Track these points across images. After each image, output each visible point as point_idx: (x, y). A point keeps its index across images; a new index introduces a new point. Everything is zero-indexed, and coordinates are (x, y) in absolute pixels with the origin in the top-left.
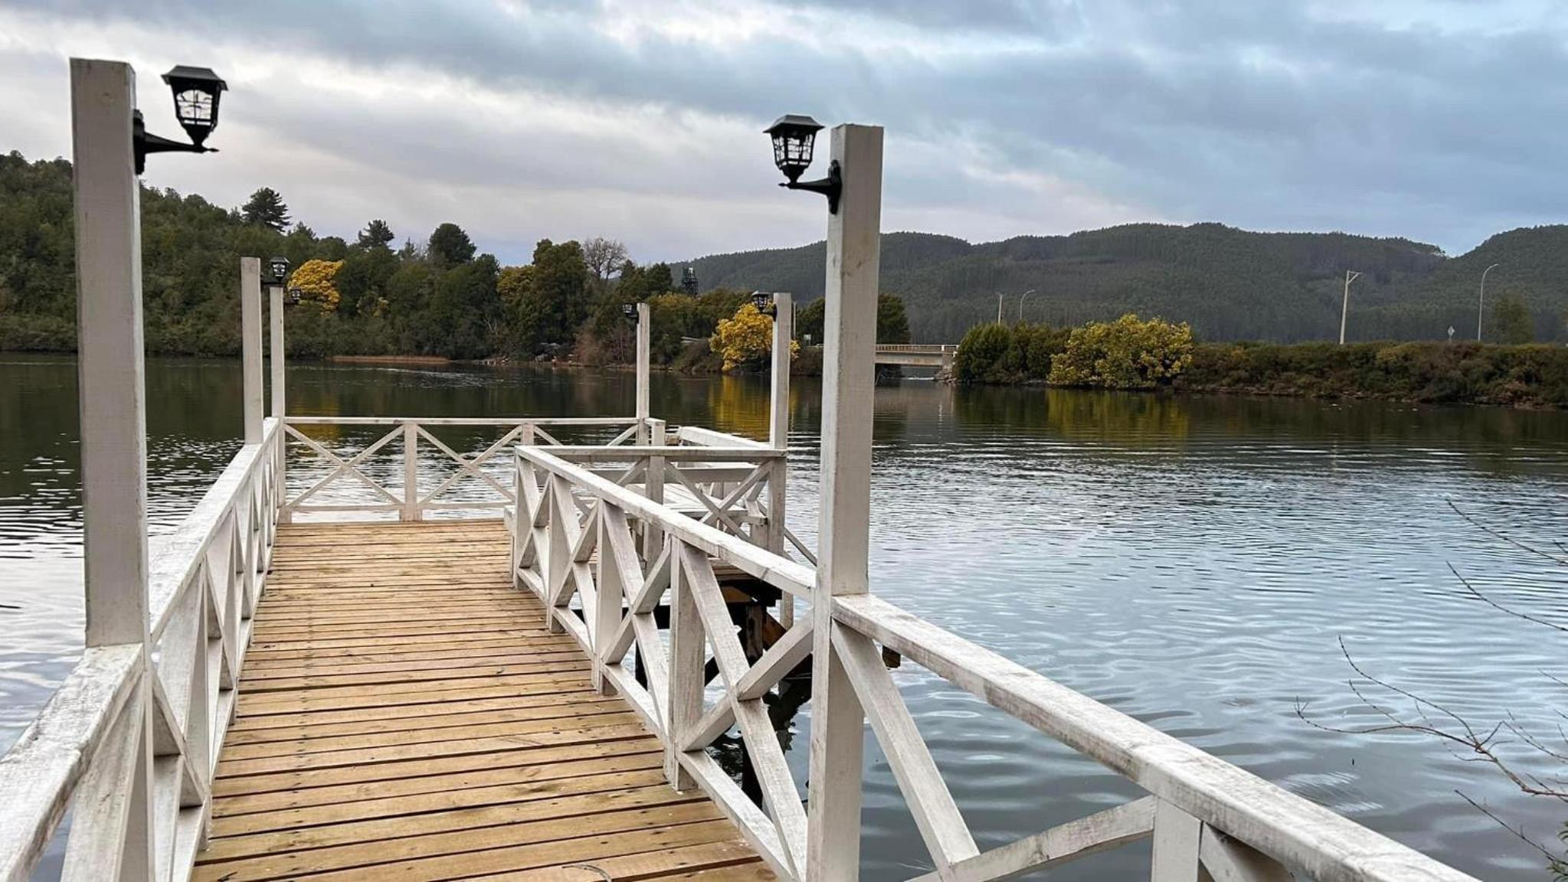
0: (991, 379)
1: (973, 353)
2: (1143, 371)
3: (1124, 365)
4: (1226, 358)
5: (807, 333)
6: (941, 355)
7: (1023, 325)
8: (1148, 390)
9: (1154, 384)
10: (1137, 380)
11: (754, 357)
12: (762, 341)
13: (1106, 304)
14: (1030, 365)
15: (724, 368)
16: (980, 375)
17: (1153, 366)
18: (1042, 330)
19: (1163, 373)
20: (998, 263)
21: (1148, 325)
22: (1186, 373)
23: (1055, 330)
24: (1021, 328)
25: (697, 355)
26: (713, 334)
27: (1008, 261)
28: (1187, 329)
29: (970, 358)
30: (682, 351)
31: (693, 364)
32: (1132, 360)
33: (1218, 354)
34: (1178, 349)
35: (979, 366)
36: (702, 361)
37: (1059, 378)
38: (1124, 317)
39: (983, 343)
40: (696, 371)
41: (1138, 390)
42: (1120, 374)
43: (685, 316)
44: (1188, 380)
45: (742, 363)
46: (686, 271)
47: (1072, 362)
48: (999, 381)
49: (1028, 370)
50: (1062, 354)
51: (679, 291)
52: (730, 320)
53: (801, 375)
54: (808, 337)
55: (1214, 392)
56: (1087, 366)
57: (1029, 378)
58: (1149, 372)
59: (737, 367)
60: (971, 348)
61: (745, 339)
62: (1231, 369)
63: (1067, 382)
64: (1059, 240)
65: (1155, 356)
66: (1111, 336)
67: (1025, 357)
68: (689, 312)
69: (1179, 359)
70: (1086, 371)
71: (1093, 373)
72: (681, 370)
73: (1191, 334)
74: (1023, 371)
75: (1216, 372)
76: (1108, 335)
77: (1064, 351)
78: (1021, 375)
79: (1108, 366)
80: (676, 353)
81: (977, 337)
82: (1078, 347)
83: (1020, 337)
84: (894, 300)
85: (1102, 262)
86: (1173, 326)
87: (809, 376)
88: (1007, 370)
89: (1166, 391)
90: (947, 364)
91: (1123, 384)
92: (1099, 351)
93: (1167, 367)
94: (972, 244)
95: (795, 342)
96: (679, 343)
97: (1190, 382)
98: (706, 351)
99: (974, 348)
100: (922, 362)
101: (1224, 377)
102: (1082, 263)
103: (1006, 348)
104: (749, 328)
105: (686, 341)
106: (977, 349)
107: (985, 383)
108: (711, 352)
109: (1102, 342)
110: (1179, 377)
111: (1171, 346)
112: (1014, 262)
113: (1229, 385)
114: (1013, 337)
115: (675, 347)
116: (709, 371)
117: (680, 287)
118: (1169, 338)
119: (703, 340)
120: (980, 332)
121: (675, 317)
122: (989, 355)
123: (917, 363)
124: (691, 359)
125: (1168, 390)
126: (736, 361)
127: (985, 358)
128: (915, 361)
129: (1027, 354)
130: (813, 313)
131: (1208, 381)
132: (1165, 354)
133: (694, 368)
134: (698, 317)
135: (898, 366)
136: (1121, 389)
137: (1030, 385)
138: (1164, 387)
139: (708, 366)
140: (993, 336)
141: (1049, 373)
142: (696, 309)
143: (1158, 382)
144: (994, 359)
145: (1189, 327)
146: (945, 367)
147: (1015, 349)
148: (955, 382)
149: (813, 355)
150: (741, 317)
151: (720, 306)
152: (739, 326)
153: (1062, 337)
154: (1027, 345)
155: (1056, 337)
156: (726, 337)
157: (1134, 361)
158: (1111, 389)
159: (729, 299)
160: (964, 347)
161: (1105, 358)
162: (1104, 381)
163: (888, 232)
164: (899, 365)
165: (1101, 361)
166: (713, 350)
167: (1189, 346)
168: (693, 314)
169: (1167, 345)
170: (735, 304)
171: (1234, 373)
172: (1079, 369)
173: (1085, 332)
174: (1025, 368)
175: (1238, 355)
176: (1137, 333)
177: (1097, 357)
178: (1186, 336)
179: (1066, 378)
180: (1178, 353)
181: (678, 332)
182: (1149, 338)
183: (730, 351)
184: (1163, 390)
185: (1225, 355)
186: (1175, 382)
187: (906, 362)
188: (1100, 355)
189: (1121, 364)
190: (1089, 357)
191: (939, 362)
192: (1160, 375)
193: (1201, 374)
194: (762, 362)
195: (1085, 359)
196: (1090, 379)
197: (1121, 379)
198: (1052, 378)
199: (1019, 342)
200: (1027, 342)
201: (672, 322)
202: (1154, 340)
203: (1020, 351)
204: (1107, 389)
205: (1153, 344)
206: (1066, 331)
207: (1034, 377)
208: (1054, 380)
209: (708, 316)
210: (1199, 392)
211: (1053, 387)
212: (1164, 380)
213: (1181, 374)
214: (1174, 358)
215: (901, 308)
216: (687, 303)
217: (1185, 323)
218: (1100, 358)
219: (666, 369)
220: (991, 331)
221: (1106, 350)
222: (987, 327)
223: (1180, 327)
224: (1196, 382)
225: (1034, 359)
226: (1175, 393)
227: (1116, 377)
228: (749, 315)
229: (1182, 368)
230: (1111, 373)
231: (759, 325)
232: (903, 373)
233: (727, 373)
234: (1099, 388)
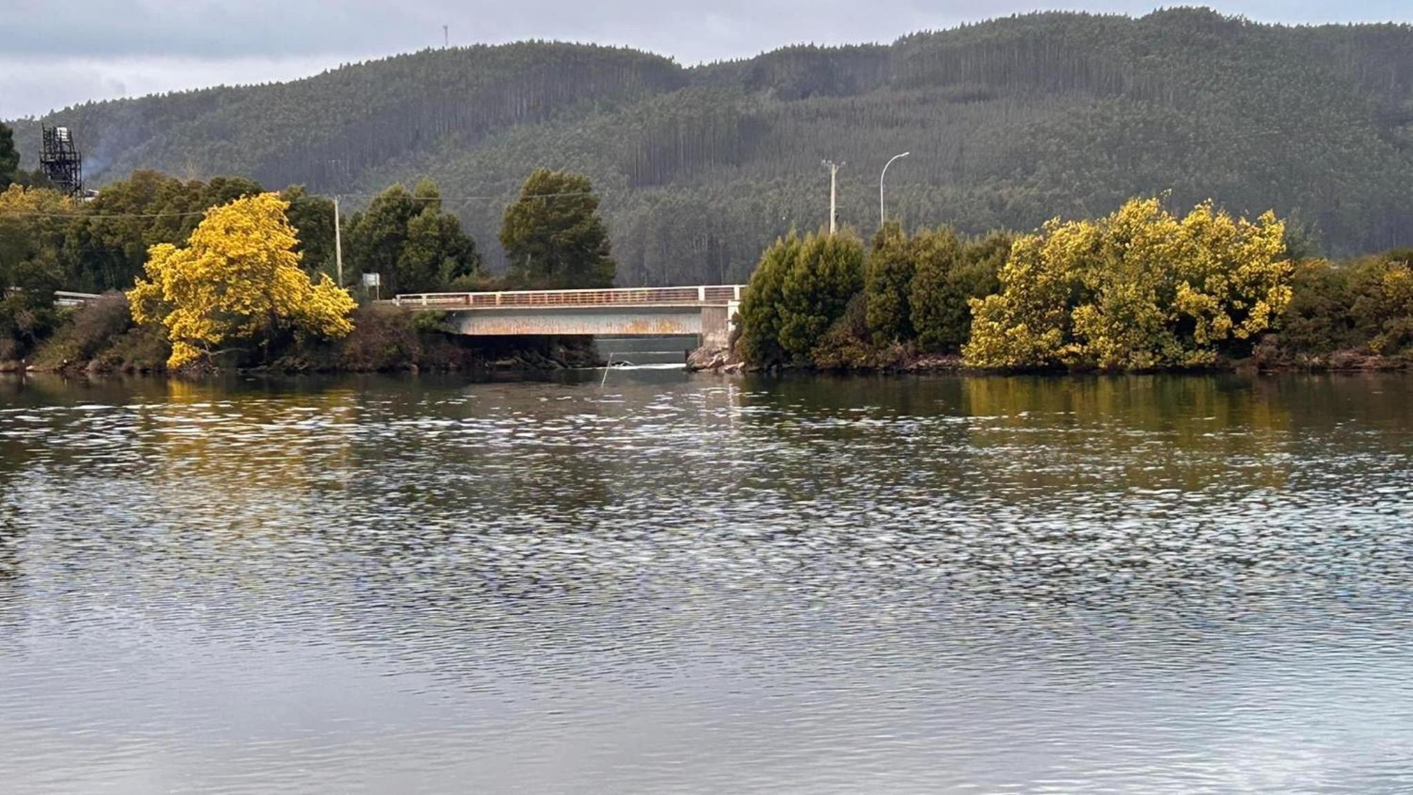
0: (830, 359)
1: (781, 300)
2: (1183, 326)
3: (1141, 316)
4: (1372, 290)
5: (368, 272)
6: (697, 310)
7: (894, 231)
8: (1199, 371)
9: (1212, 356)
10: (1173, 348)
11: (246, 330)
12: (266, 293)
13: (987, 188)
14: (918, 326)
15: (173, 361)
16: (804, 351)
17: (1208, 315)
18: (939, 244)
19: (1229, 331)
20: (747, 107)
21: (1188, 222)
22: (1284, 327)
23: (970, 245)
24: (891, 240)
25: (99, 332)
26: (137, 280)
27: (766, 101)
28: (1279, 228)
29: (776, 315)
30: (59, 325)
31: (87, 354)
32: (1158, 304)
33: (1352, 284)
34: (1261, 274)
35: (799, 331)
36: (111, 345)
37: (992, 353)
38: (1130, 206)
39: (805, 277)
40: (99, 371)
41: (1177, 371)
42: (1134, 336)
43: (59, 241)
44: (1288, 343)
45: (214, 347)
46: (50, 136)
47: (1018, 314)
48: (848, 363)
49: (914, 335)
50: (995, 297)
51: (38, 180)
52: (182, 247)
53: (361, 371)
54: (373, 279)
55: (1349, 368)
56: (1055, 322)
57: (916, 355)
58: (1199, 329)
59: (203, 358)
60: (777, 290)
61: (221, 289)
62: (1388, 314)
63: (1011, 361)
64: (870, 54)
65: (1210, 293)
66: (1104, 251)
67: (904, 306)
68: (68, 231)
69: (1263, 297)
70: (1053, 334)
71: (1068, 338)
72: (61, 371)
73: (1285, 240)
74: (901, 340)
75: (1351, 323)
76: (1096, 247)
77: (997, 289)
78: (899, 348)
79: (1104, 320)
80: (44, 330)
81: (790, 264)
82: (1030, 278)
83: (893, 260)
84: (574, 185)
85: (967, 98)
86: (1243, 222)
87: (382, 371)
88: (863, 338)
89: (1238, 370)
90: (713, 328)
91: (1142, 359)
92: (1078, 285)
93: (1239, 316)
94: (685, 66)
95: (344, 292)
96: (49, 305)
97: (1294, 349)
98: (122, 323)
99: (785, 292)
100: (653, 327)
101: (1371, 334)
102: (924, 101)
103: (857, 287)
104: (231, 261)
105: (67, 302)
106: (792, 291)
107: (812, 370)
108: (133, 324)
109: (1083, 264)
110: (1268, 337)
111: (1245, 267)
112: (782, 104)
113: (1384, 351)
114: (872, 262)
115: (42, 318)
116: (130, 371)
117: (38, 173)
118: (1238, 249)
119: (112, 297)
120: (796, 253)
121: (36, 244)
122: (819, 305)
123: (641, 332)
124: (82, 341)
125: (1244, 369)
126: (198, 343)
127: (811, 311)
128: (636, 324)
129: (910, 298)
130: (379, 221)
131: (1335, 344)
132: (1231, 287)
133: (92, 365)
134: (93, 242)
135: (587, 340)
136: (1138, 372)
137: (919, 371)
138: (1234, 363)
139: (129, 356)
140: (827, 259)
141: (966, 341)
142: (87, 223)
143: (1220, 352)
144: (833, 313)
145: (1281, 223)
146: (710, 338)
147: (882, 289)
148: (743, 369)
149: (388, 323)
150: (212, 237)
151: (147, 214)
152: (205, 259)
153: (987, 257)
154: (907, 279)
155: (974, 259)
156: (175, 287)
157: (1162, 305)
158: (1114, 371)
159: (168, 197)
160: (760, 289)
161: (1096, 303)
162: (1096, 355)
163: (499, 43)
164: (590, 337)
165: (1087, 310)
166: (138, 318)
167: (1286, 265)
168: (79, 236)
169: (1235, 266)
170: (183, 207)
171: (1394, 323)
172: (1035, 329)
173: (1040, 244)
174: (905, 330)
175: (1399, 282)
176: (1162, 241)
177: (1073, 302)
178: (1276, 243)
179: (1006, 351)
180: (1258, 282)
181: (48, 280)
182: (1193, 252)
183: (185, 320)
184: (1232, 371)
185: (1370, 284)
186: (1261, 351)
187: (615, 330)
188: (1081, 294)
189: (1133, 314)
190: (1056, 303)
191: (691, 326)
192: (1224, 336)
193: (1316, 330)
194: (265, 342)
195: (1046, 306)
196: (1063, 351)
197: (1136, 349)
198: (974, 352)
199: (889, 271)
200: (909, 270)
201: (31, 257)
202: (1204, 256)
203: (893, 295)
204: (1104, 372)
205: (1204, 265)
206: (995, 242)
207: (930, 352)
208: (980, 356)
209: (118, 239)
210: (1316, 370)
211: (976, 373)
212: (1231, 347)
213: (1270, 331)
214: (1252, 294)
215: (591, 205)
216: (63, 211)
217: (1270, 213)
218: (1085, 303)
219: (20, 371)
220: (820, 249)
221: (1095, 282)
222: (810, 241)
223: (1260, 224)
224: (1306, 346)
225: (928, 312)
226: (1262, 374)
227: (1125, 344)
228: (228, 231)
229: (1272, 316)
230: (1112, 334)
231: (255, 255)
232: (603, 356)
233: (179, 373)
234: (1086, 371)
